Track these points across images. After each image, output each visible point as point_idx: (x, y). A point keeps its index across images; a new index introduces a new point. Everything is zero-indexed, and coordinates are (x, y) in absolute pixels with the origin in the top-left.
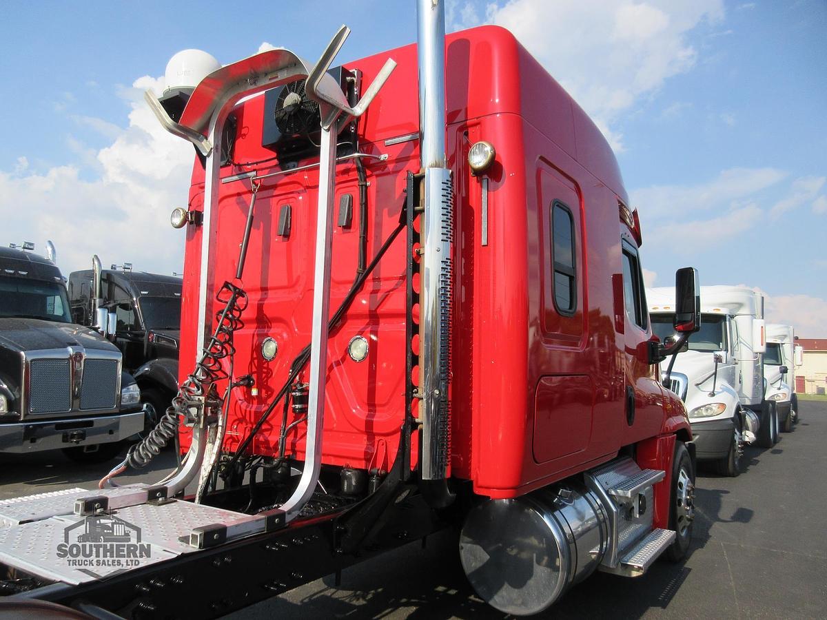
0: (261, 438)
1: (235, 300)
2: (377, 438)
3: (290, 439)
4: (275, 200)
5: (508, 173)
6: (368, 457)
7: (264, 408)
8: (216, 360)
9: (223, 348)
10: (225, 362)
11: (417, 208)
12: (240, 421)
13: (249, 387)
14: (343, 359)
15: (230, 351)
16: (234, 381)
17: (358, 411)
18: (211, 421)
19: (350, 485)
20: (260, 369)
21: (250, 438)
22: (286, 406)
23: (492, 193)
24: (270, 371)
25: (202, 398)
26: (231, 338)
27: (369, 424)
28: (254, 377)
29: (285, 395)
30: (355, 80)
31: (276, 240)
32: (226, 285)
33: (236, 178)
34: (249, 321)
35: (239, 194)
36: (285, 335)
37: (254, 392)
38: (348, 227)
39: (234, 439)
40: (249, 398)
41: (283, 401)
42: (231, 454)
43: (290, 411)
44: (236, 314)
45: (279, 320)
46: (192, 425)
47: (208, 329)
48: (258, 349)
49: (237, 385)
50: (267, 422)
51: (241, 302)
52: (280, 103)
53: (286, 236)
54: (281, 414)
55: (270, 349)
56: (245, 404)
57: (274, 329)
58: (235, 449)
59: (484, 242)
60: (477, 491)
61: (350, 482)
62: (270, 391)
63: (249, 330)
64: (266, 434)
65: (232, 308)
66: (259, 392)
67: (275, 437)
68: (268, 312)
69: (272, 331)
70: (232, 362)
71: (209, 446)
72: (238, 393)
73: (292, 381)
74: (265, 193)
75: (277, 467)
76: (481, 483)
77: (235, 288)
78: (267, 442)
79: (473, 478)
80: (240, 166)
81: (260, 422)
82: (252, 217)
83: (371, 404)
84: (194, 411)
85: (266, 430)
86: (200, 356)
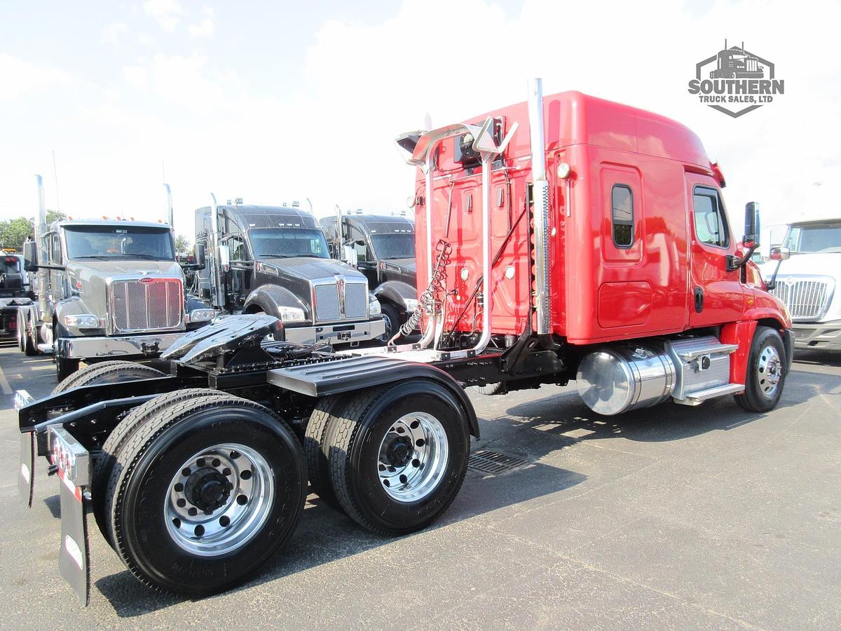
0: (464, 323)
1: (445, 249)
2: (521, 318)
3: (478, 321)
4: (463, 191)
5: (581, 178)
6: (518, 329)
7: (464, 306)
8: (438, 282)
9: (441, 275)
10: (442, 282)
11: (531, 202)
12: (452, 314)
13: (455, 295)
14: (503, 278)
15: (444, 275)
16: (447, 292)
17: (511, 305)
18: (438, 311)
19: (509, 343)
20: (460, 286)
21: (458, 321)
22: (475, 304)
23: (571, 189)
24: (466, 287)
25: (433, 301)
26: (445, 270)
27: (517, 311)
28: (458, 290)
29: (474, 299)
30: (501, 125)
31: (465, 214)
32: (440, 241)
33: (441, 178)
34: (453, 259)
35: (443, 187)
36: (472, 267)
37: (458, 298)
38: (502, 206)
39: (450, 324)
40: (456, 302)
41: (473, 301)
42: (449, 331)
43: (477, 306)
44: (446, 256)
45: (469, 258)
46: (429, 314)
47: (434, 266)
48: (458, 274)
49: (449, 294)
50: (466, 314)
51: (448, 250)
52: (462, 139)
53: (470, 211)
54: (473, 309)
55: (464, 275)
56: (454, 305)
57: (468, 263)
58: (450, 329)
59: (568, 215)
60: (569, 342)
61: (509, 342)
62: (466, 297)
63: (454, 264)
64: (466, 320)
65: (444, 253)
66: (461, 298)
67: (470, 321)
68: (463, 254)
69: (466, 264)
70: (446, 282)
71: (438, 324)
72: (450, 299)
73: (477, 291)
74: (458, 187)
75: (472, 336)
76: (571, 337)
77: (445, 243)
78: (467, 325)
79: (567, 335)
80: (442, 171)
81: (463, 313)
82: (451, 203)
83: (518, 302)
84: (429, 307)
85: (465, 318)
86: (430, 280)
